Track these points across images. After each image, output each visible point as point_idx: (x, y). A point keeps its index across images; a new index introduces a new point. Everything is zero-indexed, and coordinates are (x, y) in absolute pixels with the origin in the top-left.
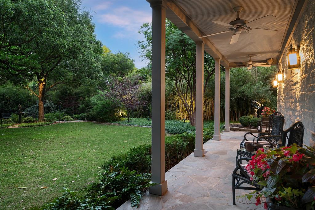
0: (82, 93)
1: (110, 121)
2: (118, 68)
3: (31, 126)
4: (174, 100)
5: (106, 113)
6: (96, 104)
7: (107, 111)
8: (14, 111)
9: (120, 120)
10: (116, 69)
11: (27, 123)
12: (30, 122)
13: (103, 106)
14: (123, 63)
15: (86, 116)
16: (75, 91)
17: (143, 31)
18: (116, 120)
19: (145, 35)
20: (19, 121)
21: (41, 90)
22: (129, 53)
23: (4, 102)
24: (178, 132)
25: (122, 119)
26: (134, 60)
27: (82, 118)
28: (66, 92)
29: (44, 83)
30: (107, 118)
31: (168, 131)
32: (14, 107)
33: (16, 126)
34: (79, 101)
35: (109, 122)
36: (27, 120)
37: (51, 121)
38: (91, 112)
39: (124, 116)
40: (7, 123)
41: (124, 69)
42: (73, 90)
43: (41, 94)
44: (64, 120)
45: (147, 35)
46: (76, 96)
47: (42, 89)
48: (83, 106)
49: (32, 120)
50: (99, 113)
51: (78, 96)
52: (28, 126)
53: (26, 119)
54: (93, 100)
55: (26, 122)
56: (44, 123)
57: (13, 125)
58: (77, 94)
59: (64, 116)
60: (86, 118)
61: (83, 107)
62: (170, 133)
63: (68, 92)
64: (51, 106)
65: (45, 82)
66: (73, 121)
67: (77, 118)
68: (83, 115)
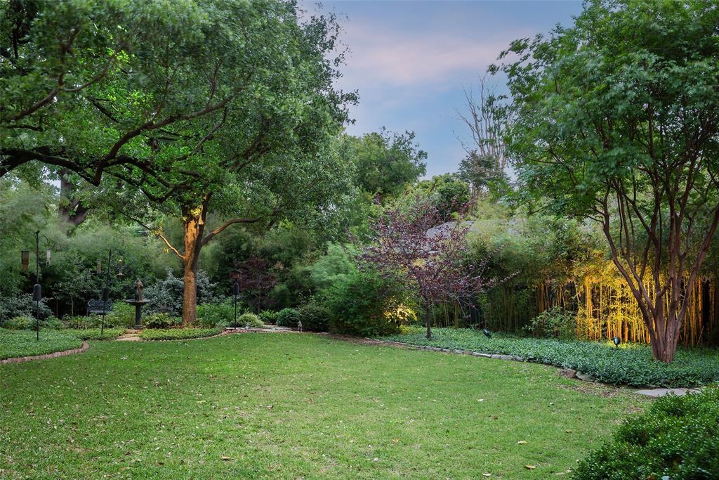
0: (280, 250)
1: (371, 335)
2: (379, 179)
3: (170, 338)
4: (570, 276)
5: (362, 309)
6: (329, 283)
7: (366, 303)
8: (117, 296)
9: (399, 332)
10: (373, 183)
11: (158, 328)
12: (163, 326)
13: (353, 290)
14: (394, 164)
15: (301, 317)
16: (261, 244)
17: (506, 64)
18: (390, 330)
19: (511, 76)
20: (136, 323)
21: (189, 242)
22: (413, 134)
23: (91, 272)
24: (629, 381)
25: (403, 328)
26: (426, 154)
27: (290, 323)
28: (239, 248)
29: (201, 222)
30: (362, 325)
31: (594, 375)
32: (114, 285)
33: (132, 336)
34: (271, 272)
35: (369, 336)
36: (157, 320)
37: (213, 326)
38: (312, 306)
39: (411, 322)
40: (111, 327)
41: (396, 181)
42: (257, 243)
43: (189, 252)
44: (244, 326)
45: (515, 77)
46: (264, 257)
47: (193, 239)
48: (284, 287)
49: (169, 322)
50: (340, 309)
51: (270, 259)
52: (163, 338)
53: (155, 317)
54: (318, 272)
55: (154, 326)
56: (198, 331)
57: (125, 333)
58: (265, 253)
59: (242, 314)
60: (300, 322)
61: (282, 291)
62: (601, 382)
63: (244, 247)
64: (202, 286)
65: (204, 219)
66: (264, 328)
67: (273, 322)
68: (289, 312)
